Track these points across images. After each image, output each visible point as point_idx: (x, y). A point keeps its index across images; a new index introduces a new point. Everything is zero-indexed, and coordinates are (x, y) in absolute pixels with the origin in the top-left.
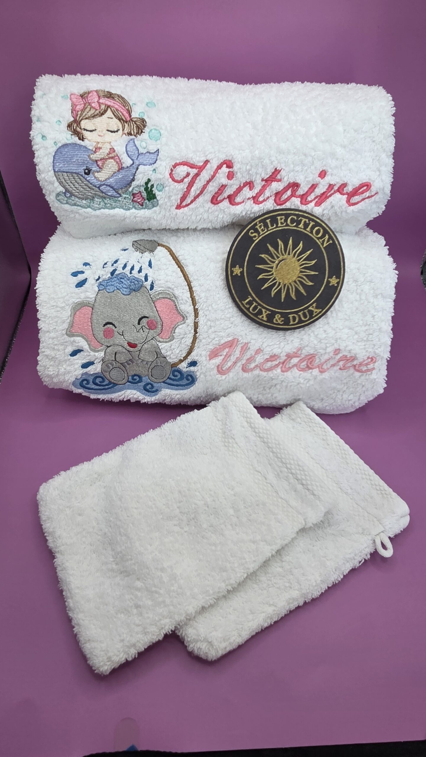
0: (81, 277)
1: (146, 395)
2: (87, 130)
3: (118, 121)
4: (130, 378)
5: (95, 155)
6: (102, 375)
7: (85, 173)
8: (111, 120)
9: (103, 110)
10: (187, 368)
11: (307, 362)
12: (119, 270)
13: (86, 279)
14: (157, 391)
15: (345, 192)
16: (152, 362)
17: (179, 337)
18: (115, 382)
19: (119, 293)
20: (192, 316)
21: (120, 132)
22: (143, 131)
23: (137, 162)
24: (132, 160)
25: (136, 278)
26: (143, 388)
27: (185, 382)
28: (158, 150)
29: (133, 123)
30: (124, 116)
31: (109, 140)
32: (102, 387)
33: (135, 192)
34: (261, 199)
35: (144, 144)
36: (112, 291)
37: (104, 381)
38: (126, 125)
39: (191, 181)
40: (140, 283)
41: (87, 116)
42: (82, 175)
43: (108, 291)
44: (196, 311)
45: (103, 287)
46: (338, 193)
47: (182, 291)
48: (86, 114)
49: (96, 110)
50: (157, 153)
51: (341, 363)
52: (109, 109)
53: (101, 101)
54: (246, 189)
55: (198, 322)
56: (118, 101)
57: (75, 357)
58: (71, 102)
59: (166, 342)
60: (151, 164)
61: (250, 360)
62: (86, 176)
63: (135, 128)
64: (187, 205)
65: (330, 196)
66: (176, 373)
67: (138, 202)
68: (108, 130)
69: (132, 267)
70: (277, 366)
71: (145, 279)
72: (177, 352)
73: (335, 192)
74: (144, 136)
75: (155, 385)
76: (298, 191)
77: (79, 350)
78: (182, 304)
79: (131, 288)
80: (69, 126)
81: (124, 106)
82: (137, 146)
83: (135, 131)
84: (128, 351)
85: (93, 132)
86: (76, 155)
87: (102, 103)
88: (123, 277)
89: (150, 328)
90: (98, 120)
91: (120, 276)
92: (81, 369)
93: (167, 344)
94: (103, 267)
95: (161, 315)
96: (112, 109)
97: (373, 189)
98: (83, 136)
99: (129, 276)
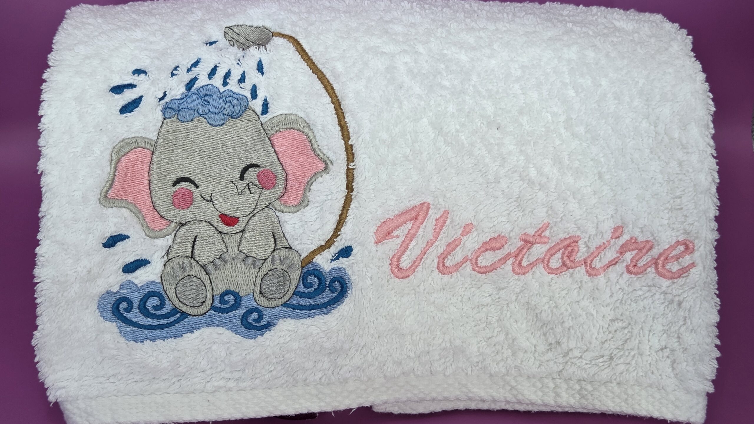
0: (129, 96)
4: (217, 299)
6: (161, 291)
10: (332, 260)
11: (563, 254)
14: (268, 325)
17: (318, 199)
20: (341, 159)
27: (327, 295)
47: (322, 114)
51: (629, 257)
55: (353, 169)
57: (112, 250)
61: (455, 245)
66: (311, 278)
69: (226, 74)
70: (504, 260)
71: (252, 93)
72: (315, 230)
75: (265, 312)
77: (120, 235)
78: (323, 138)
88: (209, 93)
92: (122, 274)
93: (294, 215)
94: (173, 75)
99: (221, 91)
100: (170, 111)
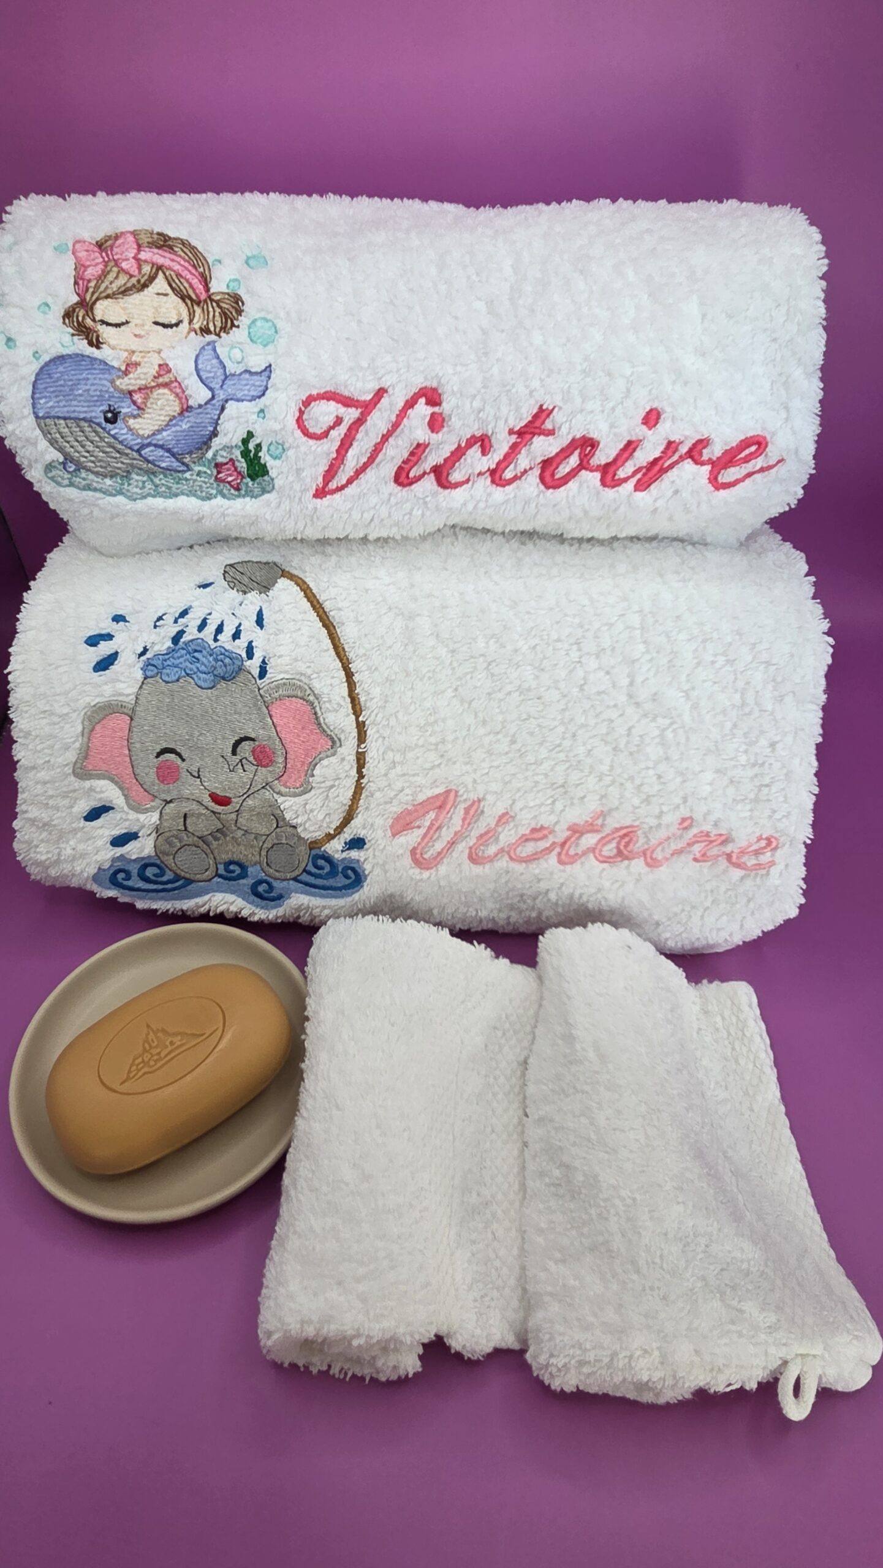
0: (105, 649)
1: (257, 906)
2: (108, 324)
3: (180, 301)
4: (221, 867)
5: (126, 379)
6: (158, 862)
7: (107, 420)
8: (165, 298)
9: (146, 277)
10: (342, 851)
11: (619, 843)
12: (191, 634)
13: (116, 653)
14: (280, 897)
15: (705, 457)
16: (268, 835)
17: (323, 785)
18: (187, 876)
19: (190, 683)
20: (350, 739)
21: (185, 325)
22: (236, 323)
23: (221, 395)
24: (211, 389)
25: (226, 650)
26: (249, 891)
27: (340, 881)
28: (270, 366)
29: (214, 304)
30: (194, 290)
31: (156, 347)
32: (161, 887)
33: (220, 460)
34: (508, 474)
35: (237, 354)
36: (174, 678)
37: (163, 874)
38: (198, 310)
39: (345, 434)
40: (235, 661)
41: (109, 291)
42: (99, 424)
43: (167, 679)
44: (361, 727)
45: (156, 671)
46: (689, 460)
47: (328, 682)
48: (107, 288)
49: (131, 276)
50: (267, 373)
51: (697, 849)
52: (160, 273)
53: (143, 256)
54: (475, 452)
55: (364, 752)
56: (183, 254)
57: (94, 823)
58: (74, 261)
59: (295, 795)
60: (253, 399)
61: (486, 837)
62: (109, 426)
63: (218, 318)
64: (340, 489)
65: (671, 467)
66: (321, 862)
67: (229, 483)
68: (156, 323)
69: (219, 626)
70: (548, 850)
71: (247, 652)
72: (320, 817)
73: (682, 459)
74: (237, 335)
75: (275, 884)
76: (596, 457)
77: (104, 806)
78: (330, 711)
79: (215, 672)
80: (68, 315)
81: (194, 266)
82: (221, 357)
83: (219, 324)
84: (213, 812)
85: (123, 328)
86: (84, 379)
87: (146, 261)
88: (198, 648)
89: (260, 763)
90: (135, 298)
91: (193, 646)
92: (111, 847)
93: (297, 799)
94: (155, 627)
95: (282, 736)
96: (167, 274)
97: (773, 453)
98: (98, 337)
99: (212, 647)
100: (152, 668)
